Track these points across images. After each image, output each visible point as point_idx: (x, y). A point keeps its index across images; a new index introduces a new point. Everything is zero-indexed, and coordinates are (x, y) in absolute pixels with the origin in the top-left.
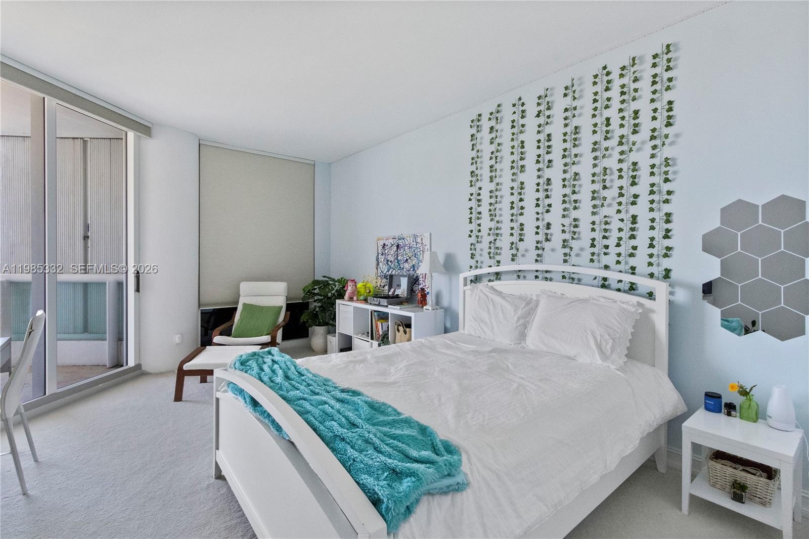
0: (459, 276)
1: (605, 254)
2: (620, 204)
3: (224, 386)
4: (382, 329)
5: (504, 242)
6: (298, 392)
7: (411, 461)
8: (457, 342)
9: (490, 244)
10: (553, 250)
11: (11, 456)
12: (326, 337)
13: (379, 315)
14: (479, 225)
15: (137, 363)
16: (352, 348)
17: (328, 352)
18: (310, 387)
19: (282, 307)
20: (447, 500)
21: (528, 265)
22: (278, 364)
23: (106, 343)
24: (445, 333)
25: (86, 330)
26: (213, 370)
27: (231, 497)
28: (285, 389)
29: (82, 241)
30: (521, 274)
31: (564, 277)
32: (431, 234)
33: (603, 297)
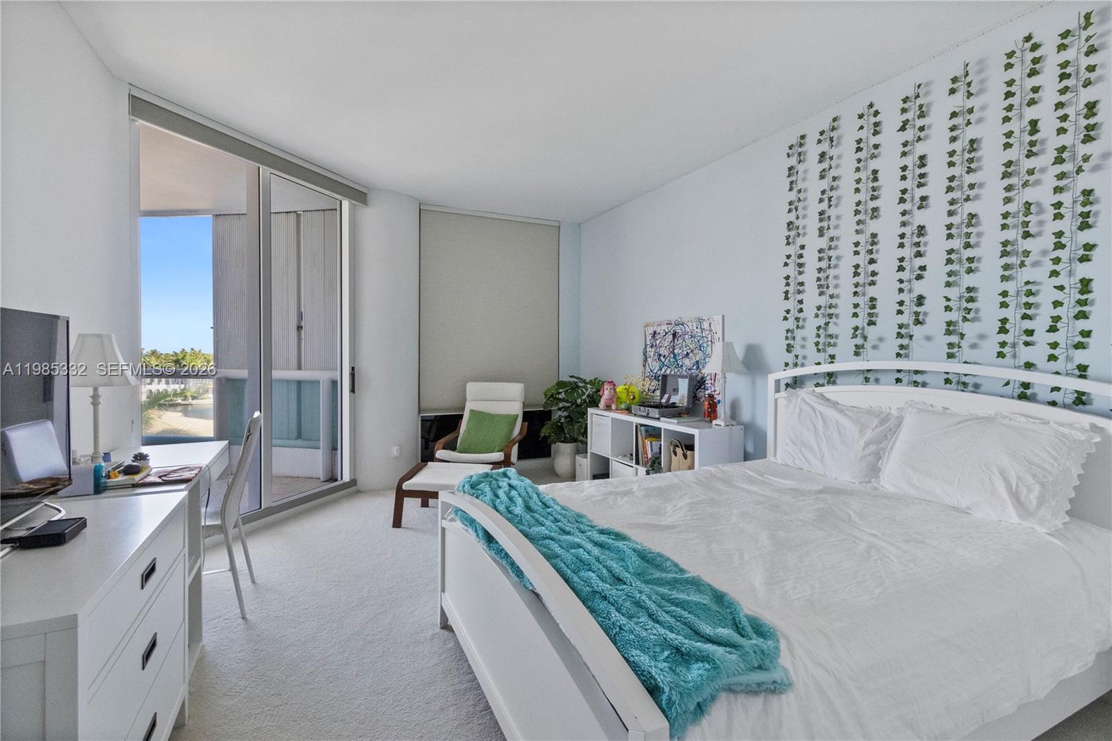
0: (767, 379)
1: (1027, 344)
2: (1057, 261)
3: (451, 513)
4: (652, 450)
5: (843, 327)
6: (543, 528)
7: (703, 640)
8: (764, 475)
9: (818, 331)
10: (928, 338)
11: (230, 574)
12: (575, 458)
13: (647, 431)
14: (801, 302)
15: (353, 477)
16: (608, 474)
17: (577, 479)
18: (559, 523)
19: (518, 415)
20: (757, 703)
21: (885, 361)
22: (517, 491)
23: (320, 452)
24: (745, 460)
25: (299, 436)
26: (437, 492)
27: (459, 654)
28: (526, 523)
29: (296, 331)
30: (872, 376)
31: (947, 381)
32: (723, 316)
33: (1021, 415)
